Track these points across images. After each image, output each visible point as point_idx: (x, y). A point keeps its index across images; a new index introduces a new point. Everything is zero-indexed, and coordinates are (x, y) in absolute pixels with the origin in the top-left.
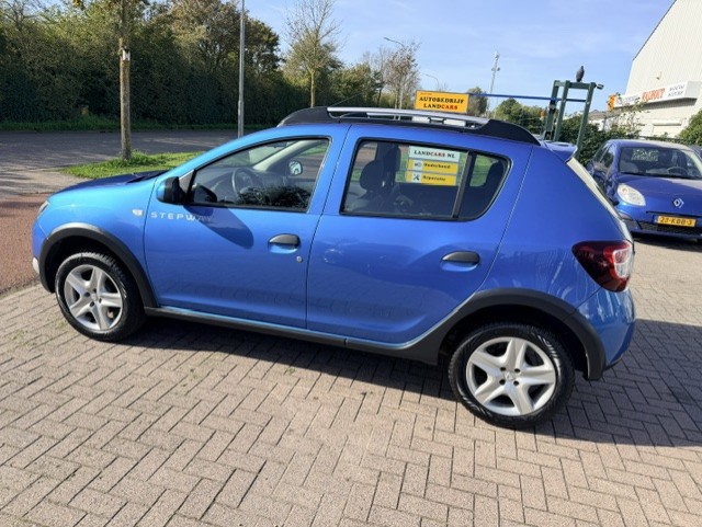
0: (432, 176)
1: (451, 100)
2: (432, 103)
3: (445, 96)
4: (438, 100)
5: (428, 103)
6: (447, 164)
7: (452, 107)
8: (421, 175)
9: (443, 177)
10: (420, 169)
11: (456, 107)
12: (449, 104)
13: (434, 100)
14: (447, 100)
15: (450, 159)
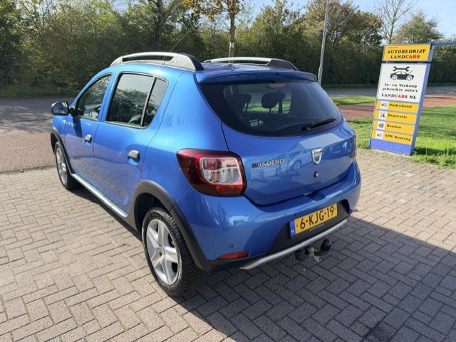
0: (395, 114)
1: (414, 51)
2: (397, 54)
3: (409, 48)
4: (403, 52)
5: (394, 55)
6: (409, 105)
7: (414, 57)
8: (386, 113)
9: (405, 115)
10: (386, 108)
11: (418, 57)
12: (412, 54)
13: (399, 52)
14: (410, 51)
15: (412, 100)
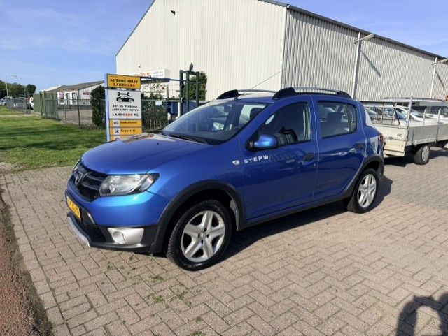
0: (126, 129)
1: (130, 81)
2: (118, 83)
3: (126, 79)
4: (122, 81)
5: (116, 83)
6: (135, 121)
7: (131, 85)
8: (119, 129)
9: (134, 129)
10: (118, 125)
11: (134, 86)
12: (129, 83)
13: (120, 81)
14: (128, 81)
15: (136, 117)
